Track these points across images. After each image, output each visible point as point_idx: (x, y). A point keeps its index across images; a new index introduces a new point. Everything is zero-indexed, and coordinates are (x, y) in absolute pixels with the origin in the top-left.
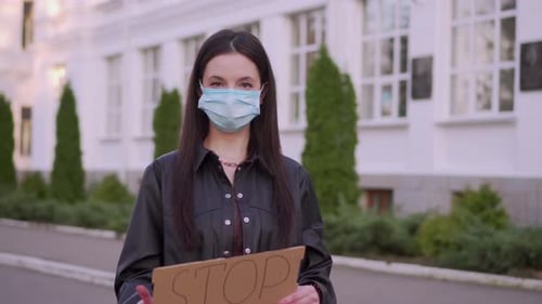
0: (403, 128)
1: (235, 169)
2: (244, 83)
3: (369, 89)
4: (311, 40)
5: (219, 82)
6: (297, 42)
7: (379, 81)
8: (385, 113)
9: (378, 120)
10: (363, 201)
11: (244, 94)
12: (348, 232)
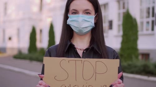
0: (153, 35)
1: (82, 51)
2: (87, 12)
3: (142, 23)
4: (124, 8)
5: (76, 12)
6: (119, 8)
7: (145, 20)
8: (147, 30)
9: (145, 32)
10: (140, 57)
11: (86, 17)
12: (135, 67)
